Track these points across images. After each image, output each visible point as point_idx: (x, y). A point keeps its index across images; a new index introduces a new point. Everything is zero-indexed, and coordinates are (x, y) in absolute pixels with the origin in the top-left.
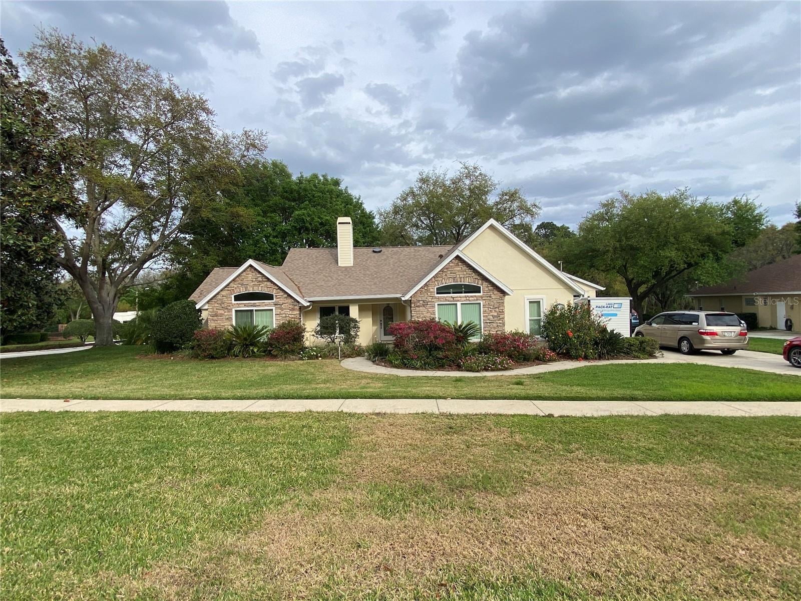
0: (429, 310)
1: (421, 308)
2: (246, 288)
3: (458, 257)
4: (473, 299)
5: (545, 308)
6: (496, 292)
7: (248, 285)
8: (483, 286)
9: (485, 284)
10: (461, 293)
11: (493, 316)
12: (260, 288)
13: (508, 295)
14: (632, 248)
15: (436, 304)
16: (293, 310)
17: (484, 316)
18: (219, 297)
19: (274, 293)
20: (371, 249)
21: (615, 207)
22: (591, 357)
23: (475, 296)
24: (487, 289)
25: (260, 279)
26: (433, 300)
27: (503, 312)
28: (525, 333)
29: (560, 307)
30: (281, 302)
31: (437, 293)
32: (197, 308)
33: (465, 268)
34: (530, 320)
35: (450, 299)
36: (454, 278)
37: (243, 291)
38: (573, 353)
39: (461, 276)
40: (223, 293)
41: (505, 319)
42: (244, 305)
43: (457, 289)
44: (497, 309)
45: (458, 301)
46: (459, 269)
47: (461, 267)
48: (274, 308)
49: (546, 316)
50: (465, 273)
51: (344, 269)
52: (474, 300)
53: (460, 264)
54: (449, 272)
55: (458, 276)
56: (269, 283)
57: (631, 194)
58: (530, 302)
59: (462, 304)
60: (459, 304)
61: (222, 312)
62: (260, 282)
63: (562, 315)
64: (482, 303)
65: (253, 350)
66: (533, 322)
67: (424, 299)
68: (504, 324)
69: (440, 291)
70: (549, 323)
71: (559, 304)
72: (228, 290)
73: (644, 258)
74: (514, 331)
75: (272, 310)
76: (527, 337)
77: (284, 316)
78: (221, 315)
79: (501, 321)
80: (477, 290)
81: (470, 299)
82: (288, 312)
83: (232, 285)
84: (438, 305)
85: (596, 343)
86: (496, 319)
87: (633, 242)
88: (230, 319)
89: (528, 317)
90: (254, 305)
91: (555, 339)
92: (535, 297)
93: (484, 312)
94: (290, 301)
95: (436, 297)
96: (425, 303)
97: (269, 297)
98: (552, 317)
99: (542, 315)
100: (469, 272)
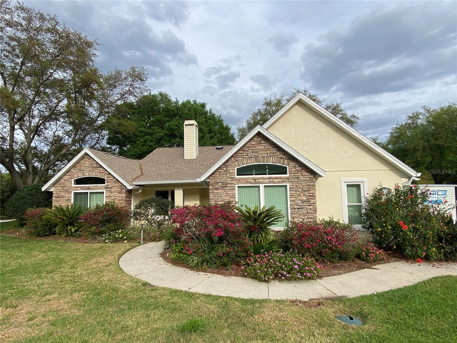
0: (229, 192)
1: (219, 191)
2: (83, 173)
3: (259, 134)
4: (277, 180)
5: (367, 192)
6: (305, 173)
7: (84, 170)
8: (290, 166)
9: (292, 164)
10: (266, 174)
11: (302, 201)
12: (94, 173)
13: (321, 176)
14: (439, 147)
15: (236, 186)
16: (120, 193)
17: (291, 201)
18: (62, 181)
19: (105, 177)
20: (215, 147)
21: (419, 118)
22: (435, 257)
23: (280, 178)
24: (294, 170)
25: (95, 165)
26: (233, 182)
27: (315, 196)
28: (341, 222)
29: (385, 191)
30: (110, 186)
31: (238, 175)
32: (43, 190)
33: (268, 146)
34: (349, 206)
35: (252, 181)
36: (256, 158)
37: (81, 176)
38: (408, 251)
39: (264, 155)
40: (66, 178)
41: (317, 205)
42: (81, 189)
43: (260, 169)
44: (307, 193)
45: (261, 183)
46: (261, 147)
47: (264, 145)
48: (105, 191)
49: (368, 202)
50: (269, 152)
51: (188, 161)
52: (279, 182)
53: (263, 142)
54: (250, 151)
55: (261, 155)
56: (101, 169)
57: (432, 108)
58: (348, 186)
59: (265, 186)
60: (262, 186)
61: (63, 194)
62: (94, 168)
63: (389, 200)
64: (288, 185)
65: (70, 230)
66: (352, 209)
67: (223, 180)
68: (315, 211)
69: (241, 171)
70: (372, 210)
71: (384, 188)
72: (69, 175)
73: (451, 155)
74: (327, 219)
75: (103, 193)
76: (345, 228)
77: (112, 198)
78: (63, 197)
79: (311, 207)
80: (282, 170)
81: (275, 180)
82: (116, 194)
83: (72, 170)
84: (238, 187)
85: (440, 239)
86: (305, 204)
87: (440, 142)
88: (69, 200)
89: (346, 203)
90: (89, 188)
91: (381, 232)
92: (354, 180)
93: (291, 196)
94: (118, 185)
95: (236, 179)
96: (224, 186)
97: (102, 181)
98: (375, 203)
99: (363, 200)
100: (274, 150)
